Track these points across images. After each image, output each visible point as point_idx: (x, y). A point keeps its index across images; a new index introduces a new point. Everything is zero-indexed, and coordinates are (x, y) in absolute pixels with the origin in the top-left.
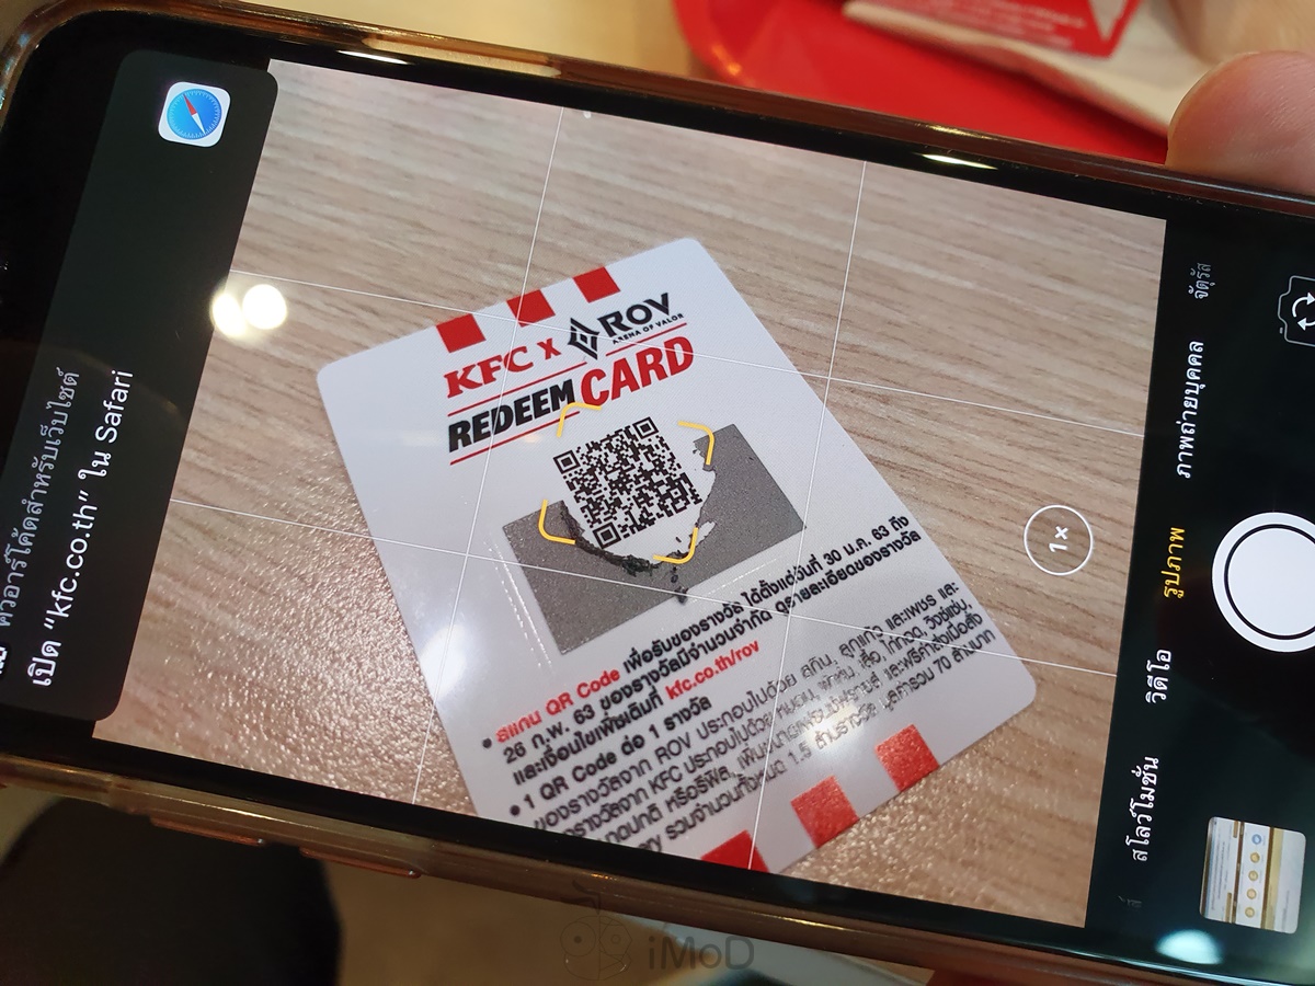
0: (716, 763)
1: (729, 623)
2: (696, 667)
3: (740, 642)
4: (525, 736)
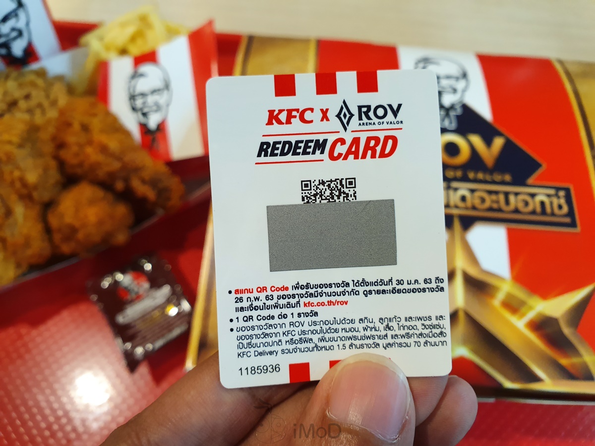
0: (309, 336)
1: (341, 289)
2: (319, 299)
3: (341, 298)
4: (245, 296)
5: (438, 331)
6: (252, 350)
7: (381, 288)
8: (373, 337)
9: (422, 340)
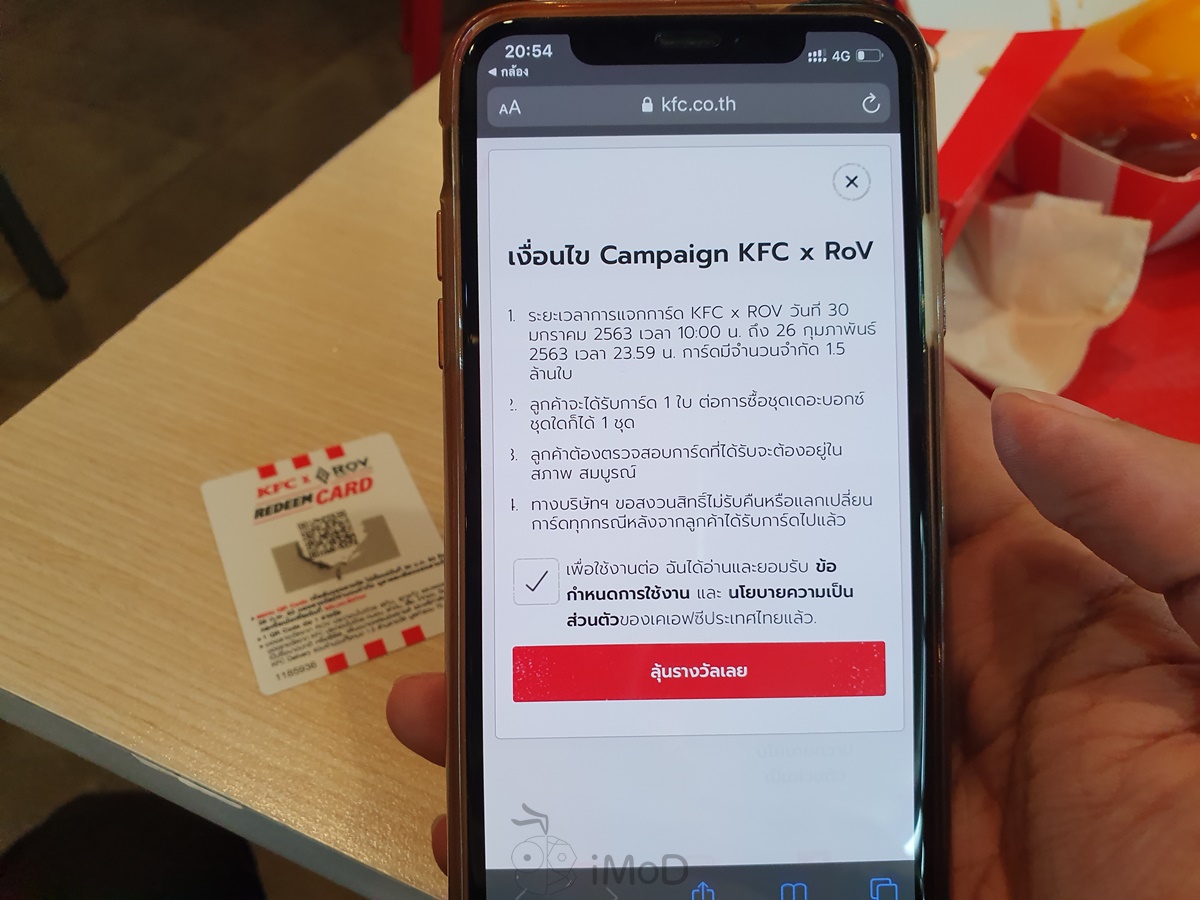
0: (337, 631)
3: (360, 594)
4: (267, 618)
6: (285, 657)
7: (393, 576)
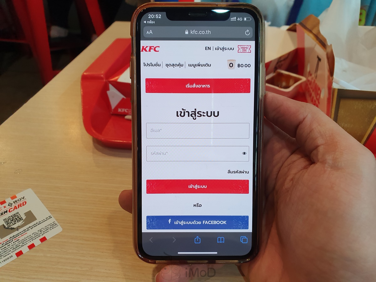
0: (19, 245)
1: (24, 232)
2: (18, 237)
3: (25, 233)
5: (55, 224)
6: (2, 257)
7: (35, 226)
8: (38, 235)
9: (52, 228)
